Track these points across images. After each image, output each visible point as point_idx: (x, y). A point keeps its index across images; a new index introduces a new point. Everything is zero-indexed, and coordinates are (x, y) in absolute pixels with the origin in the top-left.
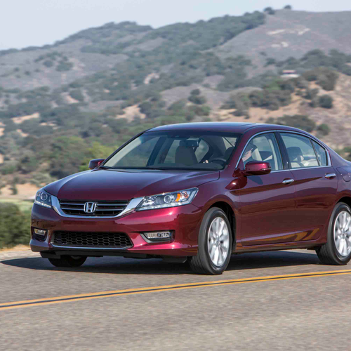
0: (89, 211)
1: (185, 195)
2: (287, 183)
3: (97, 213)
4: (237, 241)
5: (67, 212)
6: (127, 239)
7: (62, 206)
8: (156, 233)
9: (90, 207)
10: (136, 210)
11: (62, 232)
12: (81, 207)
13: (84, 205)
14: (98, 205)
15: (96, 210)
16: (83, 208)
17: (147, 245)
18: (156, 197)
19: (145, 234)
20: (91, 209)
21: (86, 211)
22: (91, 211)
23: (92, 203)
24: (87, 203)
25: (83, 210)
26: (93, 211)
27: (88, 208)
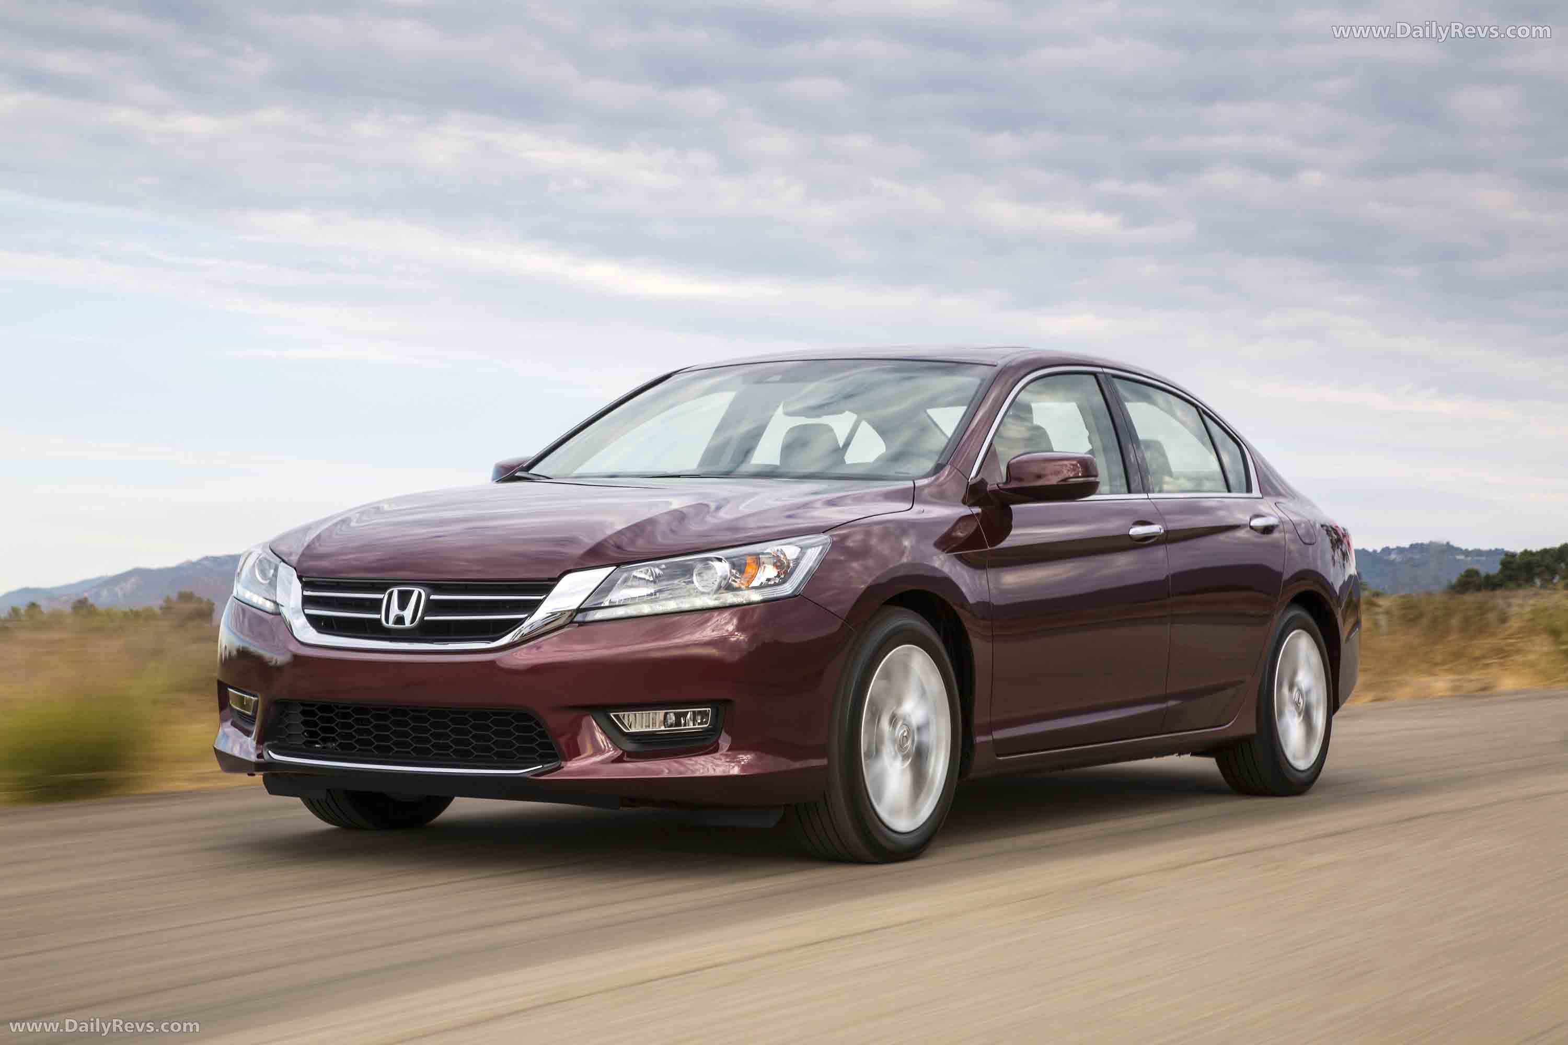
0: (400, 620)
1: (779, 563)
2: (1146, 538)
4: (979, 739)
5: (321, 624)
6: (542, 735)
7: (307, 601)
8: (662, 713)
9: (403, 606)
10: (579, 618)
11: (303, 705)
12: (375, 606)
13: (381, 600)
14: (432, 597)
15: (426, 618)
16: (378, 611)
17: (619, 760)
18: (663, 566)
19: (612, 715)
20: (408, 614)
21: (387, 620)
22: (408, 624)
23: (413, 591)
24: (395, 591)
25: (377, 616)
26: (412, 622)
27: (395, 610)
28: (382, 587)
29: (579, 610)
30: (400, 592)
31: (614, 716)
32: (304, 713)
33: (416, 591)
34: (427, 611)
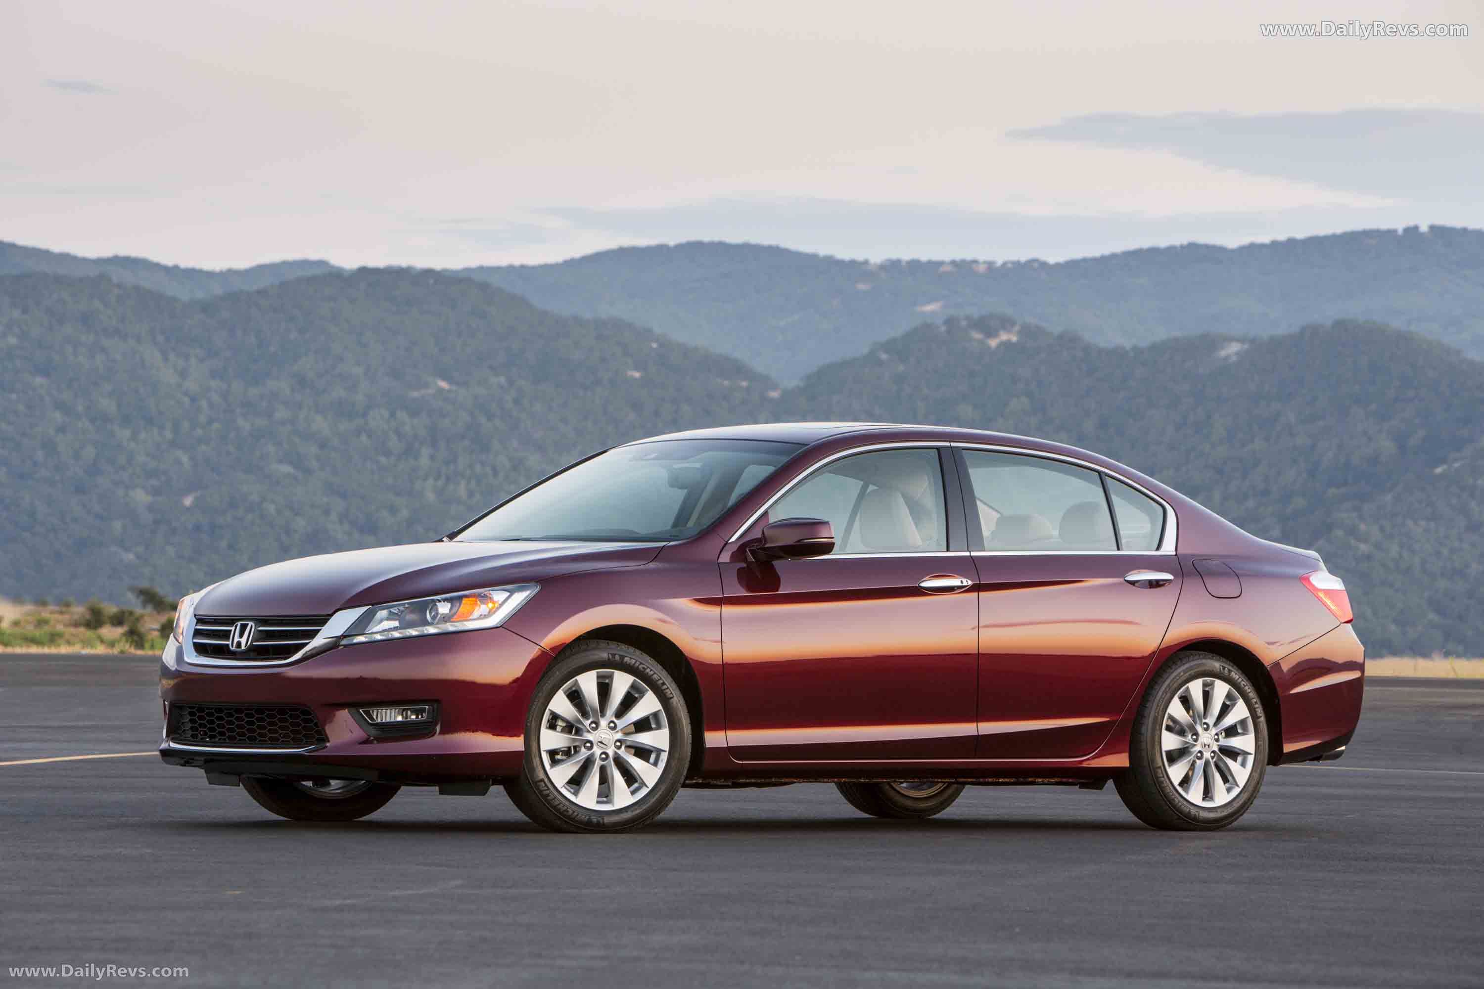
0: (239, 644)
2: (943, 589)
3: (256, 652)
5: (201, 649)
6: (314, 726)
7: (197, 633)
9: (241, 636)
10: (344, 642)
11: (190, 708)
12: (226, 635)
13: (230, 631)
14: (260, 629)
15: (254, 643)
16: (228, 638)
17: (366, 742)
18: (407, 606)
19: (361, 711)
20: (243, 641)
21: (232, 647)
22: (243, 647)
23: (248, 624)
24: (239, 624)
25: (227, 643)
26: (245, 647)
27: (236, 639)
28: (231, 621)
29: (344, 636)
30: (242, 625)
31: (363, 711)
32: (191, 714)
33: (251, 623)
34: (254, 640)
